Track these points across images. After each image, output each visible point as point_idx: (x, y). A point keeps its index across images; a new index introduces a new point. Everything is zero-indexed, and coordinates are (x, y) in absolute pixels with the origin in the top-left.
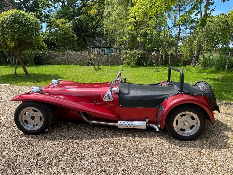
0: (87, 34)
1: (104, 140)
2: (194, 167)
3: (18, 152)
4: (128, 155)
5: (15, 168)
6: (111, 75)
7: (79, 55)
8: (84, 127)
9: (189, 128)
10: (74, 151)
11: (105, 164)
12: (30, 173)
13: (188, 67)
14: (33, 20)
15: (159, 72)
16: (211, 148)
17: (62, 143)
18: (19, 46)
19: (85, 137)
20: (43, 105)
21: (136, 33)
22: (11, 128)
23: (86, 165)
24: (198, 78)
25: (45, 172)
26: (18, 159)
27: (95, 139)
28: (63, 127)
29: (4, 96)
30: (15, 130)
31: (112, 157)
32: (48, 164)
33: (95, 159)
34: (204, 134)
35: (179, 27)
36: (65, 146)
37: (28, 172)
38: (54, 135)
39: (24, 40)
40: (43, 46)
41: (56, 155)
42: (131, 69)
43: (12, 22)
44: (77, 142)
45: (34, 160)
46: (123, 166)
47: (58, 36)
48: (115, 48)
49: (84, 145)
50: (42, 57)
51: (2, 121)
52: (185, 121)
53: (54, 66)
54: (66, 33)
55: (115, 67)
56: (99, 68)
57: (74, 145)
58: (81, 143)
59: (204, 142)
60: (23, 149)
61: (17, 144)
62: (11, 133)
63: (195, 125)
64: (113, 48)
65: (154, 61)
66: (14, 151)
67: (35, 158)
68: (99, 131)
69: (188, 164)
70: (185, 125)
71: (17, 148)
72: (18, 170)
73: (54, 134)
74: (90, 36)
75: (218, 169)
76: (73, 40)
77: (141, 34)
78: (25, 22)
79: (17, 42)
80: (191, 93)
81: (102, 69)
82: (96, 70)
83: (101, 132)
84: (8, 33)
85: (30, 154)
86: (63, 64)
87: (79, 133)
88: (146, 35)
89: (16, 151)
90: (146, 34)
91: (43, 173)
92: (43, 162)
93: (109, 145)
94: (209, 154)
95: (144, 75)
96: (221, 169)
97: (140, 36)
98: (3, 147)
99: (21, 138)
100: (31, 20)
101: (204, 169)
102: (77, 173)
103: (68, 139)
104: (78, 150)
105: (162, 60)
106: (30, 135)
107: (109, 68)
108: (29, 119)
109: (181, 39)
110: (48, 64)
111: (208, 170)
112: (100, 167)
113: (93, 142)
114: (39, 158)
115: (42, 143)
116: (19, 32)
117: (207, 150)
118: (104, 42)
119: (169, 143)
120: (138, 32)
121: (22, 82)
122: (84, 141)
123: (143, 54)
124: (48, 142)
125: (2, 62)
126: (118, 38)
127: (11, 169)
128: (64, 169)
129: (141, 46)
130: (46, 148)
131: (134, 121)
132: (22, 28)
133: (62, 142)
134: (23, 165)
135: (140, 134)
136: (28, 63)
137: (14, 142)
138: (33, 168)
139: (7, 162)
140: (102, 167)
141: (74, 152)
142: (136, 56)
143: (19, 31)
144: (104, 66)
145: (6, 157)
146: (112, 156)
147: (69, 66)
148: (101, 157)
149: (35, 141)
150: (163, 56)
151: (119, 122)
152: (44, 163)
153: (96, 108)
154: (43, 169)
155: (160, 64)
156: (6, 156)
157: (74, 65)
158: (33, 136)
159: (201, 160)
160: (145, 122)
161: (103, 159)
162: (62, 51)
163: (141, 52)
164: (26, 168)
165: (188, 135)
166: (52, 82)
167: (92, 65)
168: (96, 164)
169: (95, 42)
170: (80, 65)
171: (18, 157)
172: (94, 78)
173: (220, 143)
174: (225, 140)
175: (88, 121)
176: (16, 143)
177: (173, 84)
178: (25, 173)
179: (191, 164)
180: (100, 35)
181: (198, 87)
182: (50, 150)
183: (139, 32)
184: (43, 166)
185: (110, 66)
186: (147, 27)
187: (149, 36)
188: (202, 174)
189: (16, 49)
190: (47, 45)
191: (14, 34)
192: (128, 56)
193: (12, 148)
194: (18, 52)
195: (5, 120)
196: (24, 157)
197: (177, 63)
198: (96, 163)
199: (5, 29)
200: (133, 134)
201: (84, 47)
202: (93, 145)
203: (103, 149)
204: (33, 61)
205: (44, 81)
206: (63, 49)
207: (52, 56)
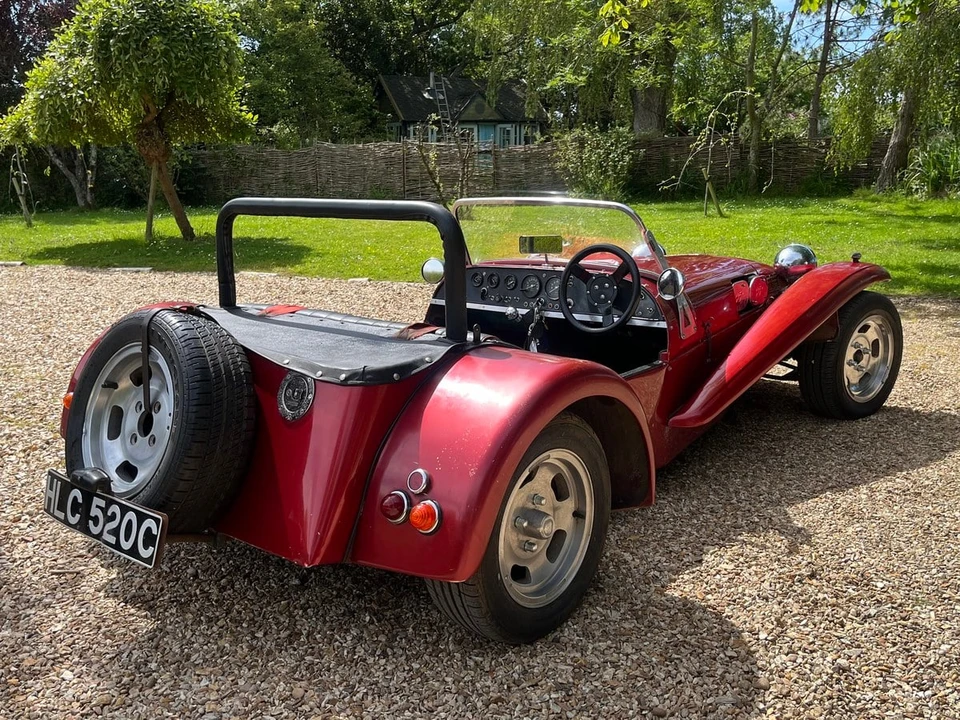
7: (366, 157)
15: (725, 217)
21: (623, 53)
35: (828, 13)
39: (187, 99)
40: (245, 119)
43: (144, 29)
50: (208, 173)
64: (514, 122)
65: (705, 172)
74: (400, 68)
77: (646, 55)
79: (153, 109)
84: (127, 74)
88: (667, 56)
90: (667, 53)
97: (643, 63)
105: (742, 170)
109: (838, 69)
116: (169, 66)
120: (632, 46)
123: (658, 143)
129: (648, 106)
132: (181, 50)
142: (623, 153)
143: (170, 63)
150: (748, 152)
155: (736, 188)
163: (645, 133)
169: (427, 95)
180: (446, 64)
183: (637, 47)
186: (674, 18)
189: (150, 134)
190: (257, 117)
192: (590, 156)
194: (157, 145)
197: (816, 180)
199: (114, 59)
201: (375, 120)
207: (250, 166)
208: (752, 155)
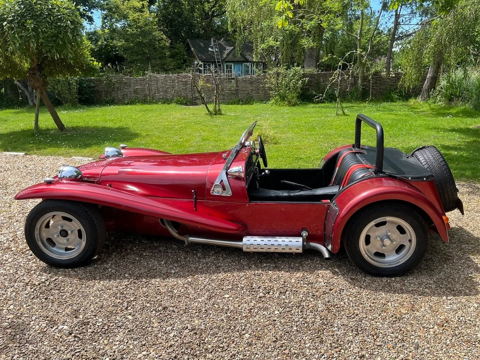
0: (192, 33)
1: (214, 277)
2: (396, 337)
3: (33, 308)
4: (259, 312)
5: (25, 342)
6: (241, 126)
7: (173, 81)
8: (173, 249)
9: (393, 250)
10: (148, 303)
11: (211, 333)
12: (54, 352)
13: (412, 103)
14: (67, 9)
15: (346, 116)
16: (439, 294)
17: (125, 287)
18: (40, 67)
19: (173, 271)
20: (83, 208)
21: (298, 30)
22: (23, 253)
23: (172, 335)
24: (431, 129)
25: (86, 351)
26: (32, 323)
27: (194, 276)
28: (130, 250)
29: (12, 180)
30: (30, 257)
31: (226, 315)
32: (92, 332)
33: (191, 321)
34: (427, 260)
35: (396, 11)
36: (132, 291)
37: (51, 351)
38: (110, 267)
39: (49, 55)
40: (93, 65)
41: (112, 312)
42: (286, 110)
43: (22, 16)
44: (157, 283)
45: (64, 324)
46: (247, 335)
47: (127, 40)
48: (254, 62)
49: (170, 289)
50: (96, 89)
51: (5, 238)
52: (385, 237)
53: (121, 107)
54: (144, 34)
55: (252, 106)
56: (217, 109)
57: (150, 291)
58: (166, 285)
59: (424, 279)
60: (44, 300)
61: (32, 290)
62: (22, 264)
63: (407, 244)
64: (250, 62)
65: (337, 93)
66: (25, 306)
67: (68, 320)
68: (205, 258)
69: (385, 330)
70: (384, 245)
71: (33, 298)
72: (31, 347)
73: (109, 265)
74: (198, 36)
75: (448, 340)
76: (160, 47)
77: (309, 32)
78: (49, 14)
79: (35, 60)
80: (399, 176)
81: (223, 112)
82: (211, 114)
83: (208, 260)
84: (13, 42)
85: (58, 312)
86: (142, 103)
87: (163, 263)
88: (320, 31)
89: (29, 305)
90: (320, 29)
91: (82, 352)
92: (83, 329)
93: (222, 289)
94: (431, 307)
95: (315, 124)
96: (453, 341)
97: (308, 35)
98: (4, 296)
99: (42, 275)
100: (62, 10)
101: (416, 340)
102: (151, 351)
103: (138, 277)
104: (157, 301)
105: (355, 88)
106: (61, 270)
107: (239, 108)
108: (55, 236)
109: (400, 38)
110: (109, 103)
111: (426, 343)
112: (199, 338)
113: (190, 284)
114: (76, 321)
115: (83, 286)
116: (37, 37)
117: (429, 297)
118: (229, 49)
119: (350, 282)
120: (302, 27)
121: (50, 146)
122: (171, 281)
123: (315, 75)
124: (97, 284)
125: (11, 101)
126: (259, 40)
127: (18, 345)
128: (125, 344)
129: (311, 56)
130: (92, 298)
131: (277, 237)
132: (43, 28)
133: (125, 284)
134: (42, 335)
135: (291, 262)
136: (67, 102)
137: (27, 284)
138: (61, 342)
139: (9, 331)
140: (203, 338)
141: (148, 305)
142: (298, 80)
143: (38, 34)
144: (228, 104)
145: (8, 319)
146: (226, 313)
147: (154, 106)
148: (204, 316)
149: (69, 282)
150: (358, 80)
151: (245, 239)
152: (84, 331)
153: (196, 210)
154: (81, 345)
155: (352, 97)
156: (8, 317)
157: (164, 103)
158: (65, 272)
159: (412, 322)
160: (300, 239)
161: (208, 320)
162: (138, 74)
163: (309, 70)
164: (47, 343)
165: (390, 265)
166: (106, 153)
167: (203, 103)
168: (192, 333)
169: (210, 49)
170: (177, 103)
171: (34, 318)
172: (206, 133)
173: (458, 282)
174: (470, 275)
175: (181, 238)
176: (29, 287)
177: (366, 153)
178: (44, 353)
179: (389, 330)
180: (220, 34)
181: (418, 159)
182: (99, 303)
183: (304, 27)
184: (81, 337)
185: (242, 104)
186: (323, 13)
187: (327, 35)
188: (411, 352)
189: (34, 74)
191: (28, 41)
192: (282, 81)
193: (23, 297)
194: (38, 80)
195: (12, 235)
196: (44, 317)
197: (390, 94)
198: (192, 330)
199: (6, 33)
200: (275, 263)
201: (185, 61)
202: (191, 290)
203: (210, 298)
204: (76, 97)
205: (96, 144)
206: (140, 69)
207: (117, 85)
208: (360, 81)
